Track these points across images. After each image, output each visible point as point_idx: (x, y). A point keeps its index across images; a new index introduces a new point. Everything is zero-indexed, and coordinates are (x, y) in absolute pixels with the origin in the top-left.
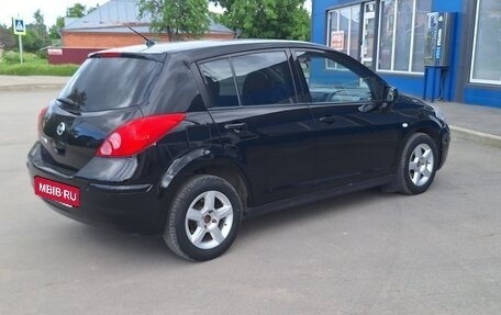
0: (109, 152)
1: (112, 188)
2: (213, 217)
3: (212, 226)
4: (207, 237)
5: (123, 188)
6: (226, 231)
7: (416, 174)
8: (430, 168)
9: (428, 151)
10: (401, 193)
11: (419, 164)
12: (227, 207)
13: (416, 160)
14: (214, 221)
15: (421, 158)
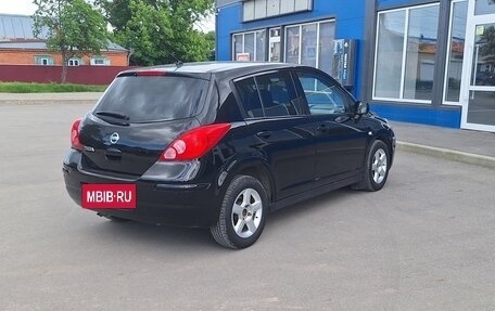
0: (174, 156)
1: (176, 186)
2: (249, 211)
3: (248, 218)
4: (245, 228)
5: (187, 187)
6: (257, 222)
7: (376, 174)
8: (384, 168)
9: (383, 155)
10: (367, 190)
11: (378, 165)
12: (258, 202)
13: (376, 162)
14: (249, 214)
15: (380, 161)
